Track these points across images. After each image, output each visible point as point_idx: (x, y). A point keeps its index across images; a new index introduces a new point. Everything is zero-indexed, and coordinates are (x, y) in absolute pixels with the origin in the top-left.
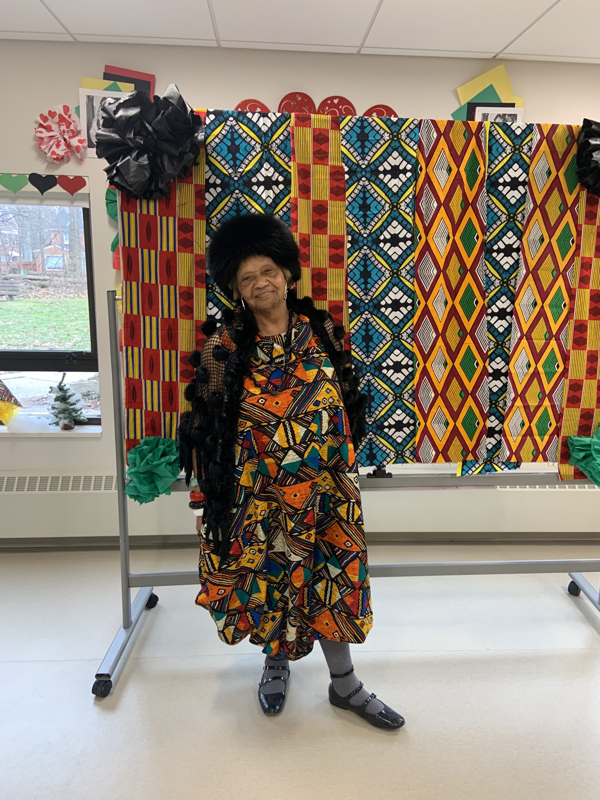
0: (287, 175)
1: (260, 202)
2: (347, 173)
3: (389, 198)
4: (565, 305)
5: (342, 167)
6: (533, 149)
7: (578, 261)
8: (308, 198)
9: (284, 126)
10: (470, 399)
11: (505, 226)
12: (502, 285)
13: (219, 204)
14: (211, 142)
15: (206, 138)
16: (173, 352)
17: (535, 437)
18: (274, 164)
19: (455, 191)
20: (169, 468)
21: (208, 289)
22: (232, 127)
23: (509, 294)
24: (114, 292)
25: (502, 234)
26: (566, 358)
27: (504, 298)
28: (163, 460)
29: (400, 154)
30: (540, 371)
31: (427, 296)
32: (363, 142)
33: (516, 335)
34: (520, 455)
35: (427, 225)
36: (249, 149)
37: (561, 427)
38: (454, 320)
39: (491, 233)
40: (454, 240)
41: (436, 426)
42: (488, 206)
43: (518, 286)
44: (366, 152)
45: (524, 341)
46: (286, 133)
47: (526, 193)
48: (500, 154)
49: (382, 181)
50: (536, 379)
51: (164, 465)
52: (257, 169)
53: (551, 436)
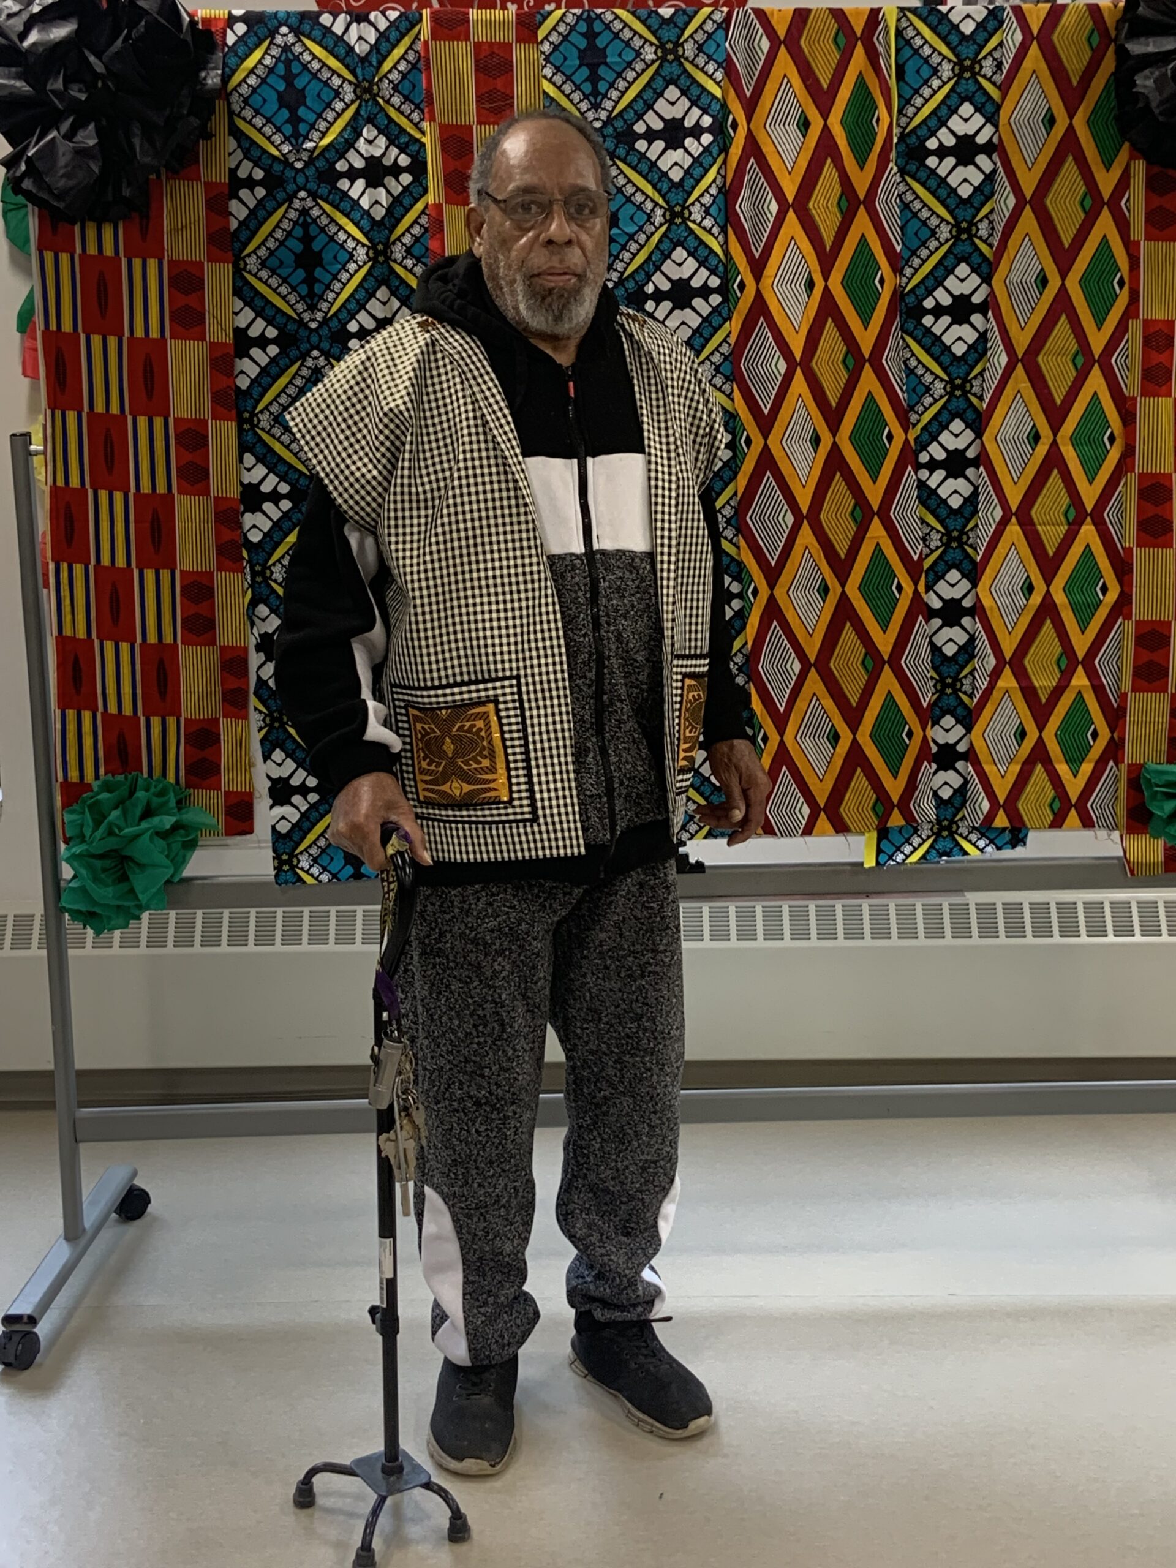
0: (418, 152)
1: (356, 215)
3: (663, 197)
4: (1112, 439)
6: (1006, 66)
7: (1135, 330)
9: (406, 41)
10: (887, 675)
11: (949, 251)
12: (951, 394)
13: (261, 224)
14: (239, 85)
15: (226, 79)
16: (165, 574)
17: (1057, 767)
18: (387, 126)
19: (820, 174)
20: (162, 843)
21: (241, 422)
22: (286, 48)
23: (970, 415)
24: (26, 436)
25: (944, 270)
26: (1122, 567)
27: (957, 425)
28: (144, 825)
29: (684, 93)
30: (1057, 601)
31: (766, 424)
32: (593, 68)
33: (991, 514)
34: (1018, 810)
35: (757, 255)
36: (326, 95)
37: (1122, 740)
38: (838, 484)
39: (916, 270)
40: (826, 289)
41: (808, 744)
42: (906, 206)
43: (987, 397)
44: (603, 91)
45: (1014, 529)
46: (411, 56)
47: (994, 171)
48: (926, 82)
49: (643, 156)
50: (1048, 621)
51: (147, 835)
52: (346, 140)
53: (1097, 763)
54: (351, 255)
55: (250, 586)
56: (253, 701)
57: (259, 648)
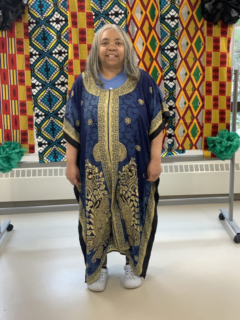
0: (66, 17)
1: (54, 30)
2: (94, 15)
4: (201, 74)
5: (92, 13)
6: (180, 2)
7: (205, 53)
8: (77, 27)
11: (170, 38)
12: (170, 66)
13: (35, 31)
14: (30, 3)
15: (28, 2)
16: (16, 101)
17: (191, 138)
18: (60, 12)
19: (145, 22)
20: (17, 155)
21: (31, 71)
23: (174, 70)
25: (169, 42)
26: (203, 99)
27: (172, 72)
28: (13, 151)
29: (118, 6)
30: (191, 106)
32: (101, 1)
33: (178, 89)
34: (183, 146)
35: (133, 38)
36: (48, 6)
37: (203, 132)
39: (164, 42)
40: (146, 45)
42: (161, 29)
43: (177, 67)
44: (103, 6)
45: (182, 92)
47: (178, 23)
48: (165, 5)
49: (111, 19)
50: (189, 110)
51: (14, 153)
52: (52, 15)
53: (198, 137)
54: (53, 38)
55: (34, 103)
56: (34, 127)
57: (36, 116)
